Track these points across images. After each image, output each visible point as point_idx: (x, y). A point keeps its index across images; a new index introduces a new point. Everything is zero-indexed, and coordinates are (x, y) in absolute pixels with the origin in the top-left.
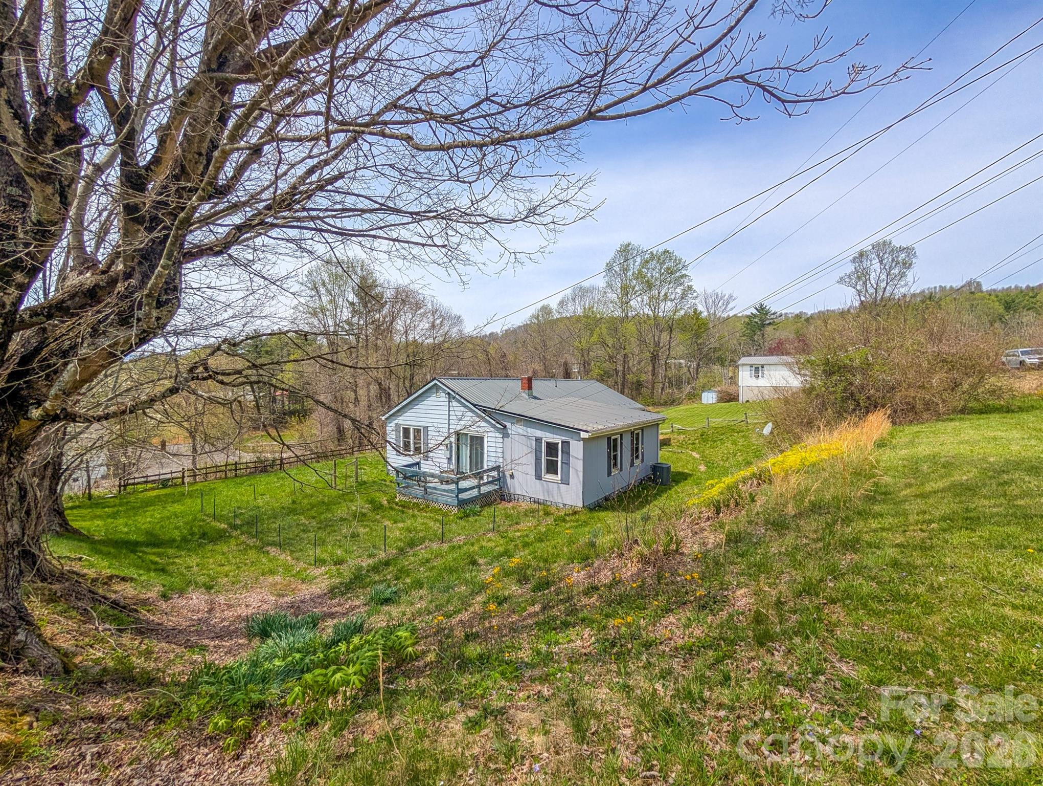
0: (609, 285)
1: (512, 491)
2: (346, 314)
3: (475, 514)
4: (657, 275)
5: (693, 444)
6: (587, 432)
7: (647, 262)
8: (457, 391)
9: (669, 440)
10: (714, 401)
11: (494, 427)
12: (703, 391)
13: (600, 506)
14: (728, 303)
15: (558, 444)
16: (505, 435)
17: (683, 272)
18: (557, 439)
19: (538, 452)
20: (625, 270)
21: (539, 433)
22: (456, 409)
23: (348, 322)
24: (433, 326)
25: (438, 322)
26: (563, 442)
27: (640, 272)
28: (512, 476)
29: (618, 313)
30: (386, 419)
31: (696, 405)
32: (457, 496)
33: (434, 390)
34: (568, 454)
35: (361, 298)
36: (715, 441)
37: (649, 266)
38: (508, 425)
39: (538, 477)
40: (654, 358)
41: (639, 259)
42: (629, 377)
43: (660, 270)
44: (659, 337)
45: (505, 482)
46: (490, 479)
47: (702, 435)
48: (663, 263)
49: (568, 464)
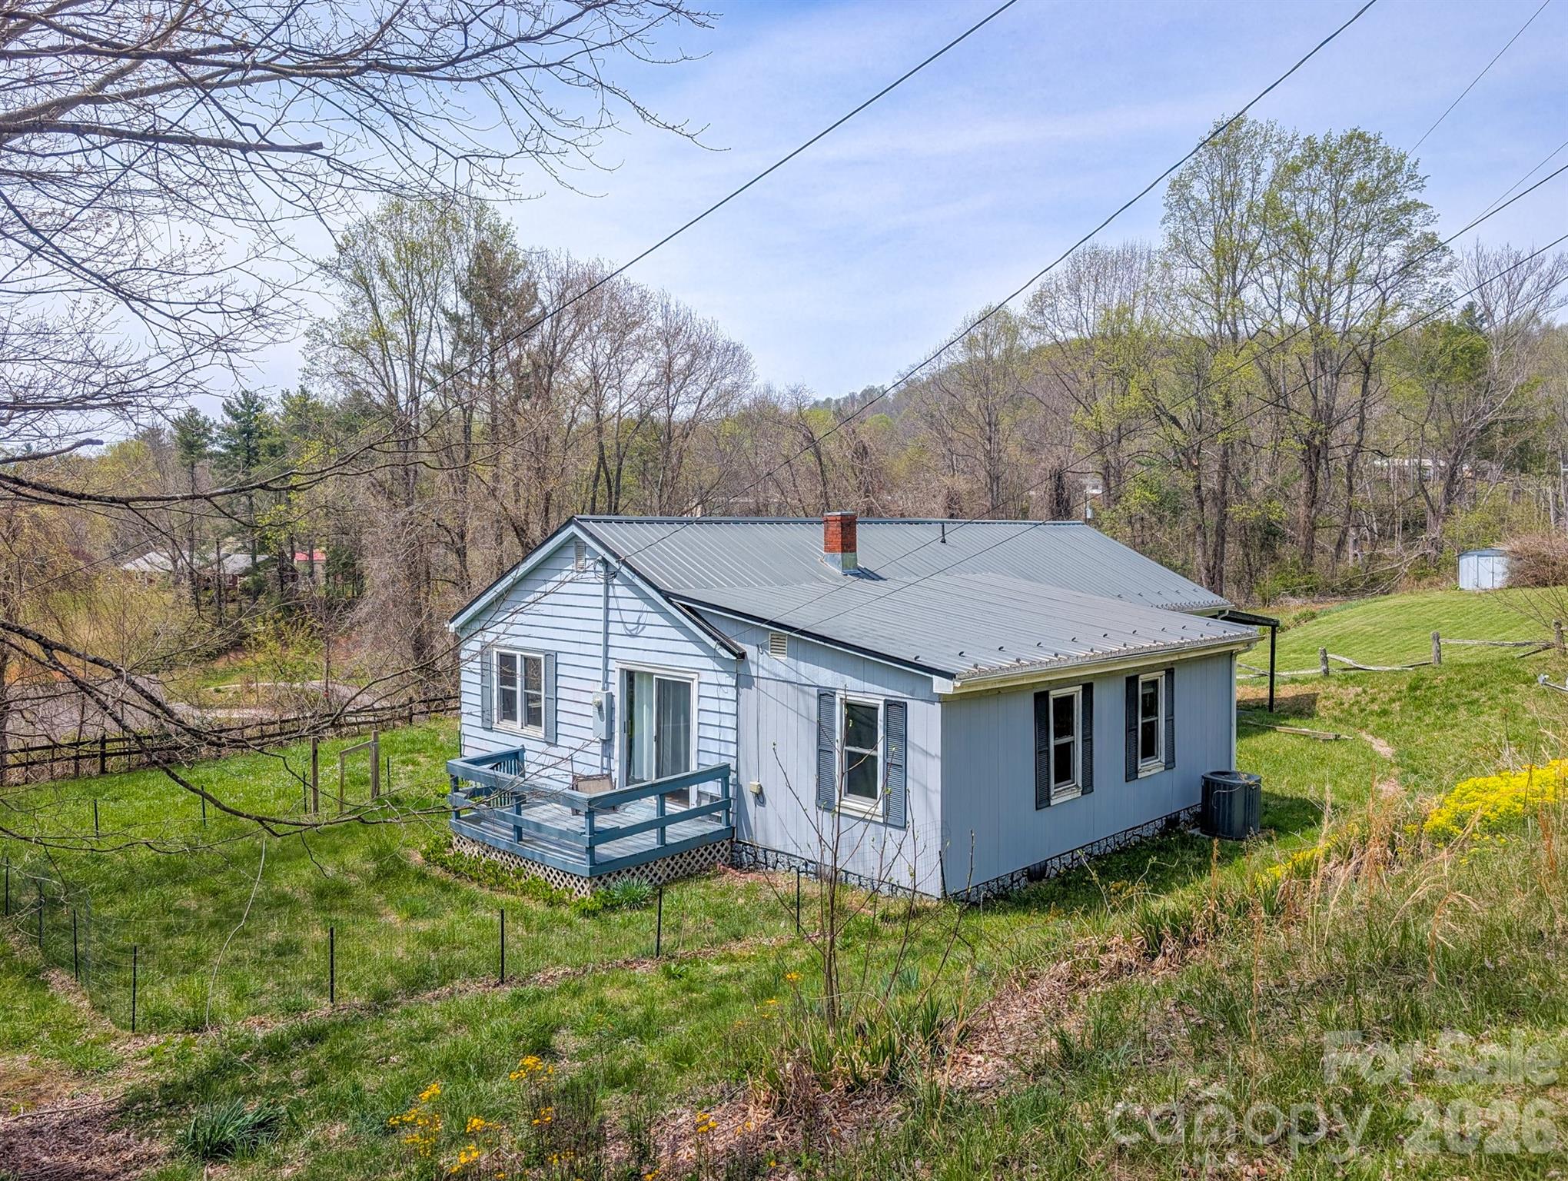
0: (1181, 246)
1: (760, 840)
2: (439, 347)
3: (636, 903)
4: (1326, 207)
5: (1384, 713)
6: (950, 676)
7: (1296, 170)
8: (623, 552)
9: (1312, 699)
10: (1500, 581)
11: (716, 657)
12: (1463, 552)
13: (1005, 897)
14: (1553, 283)
15: (875, 709)
16: (743, 681)
17: (1410, 196)
18: (872, 693)
19: (823, 731)
20: (1230, 198)
21: (826, 677)
22: (622, 603)
23: (445, 369)
24: (667, 373)
25: (681, 362)
26: (888, 704)
27: (1272, 203)
28: (760, 796)
29: (1202, 326)
30: (462, 628)
31: (1437, 595)
32: (590, 850)
33: (571, 553)
34: (904, 738)
35: (478, 305)
36: (1454, 707)
37: (1301, 180)
38: (751, 651)
39: (825, 802)
40: (1315, 454)
41: (1269, 165)
42: (1237, 511)
43: (1334, 193)
44: (1331, 393)
45: (742, 812)
46: (705, 803)
47: (1413, 688)
48: (1346, 170)
49: (903, 768)
